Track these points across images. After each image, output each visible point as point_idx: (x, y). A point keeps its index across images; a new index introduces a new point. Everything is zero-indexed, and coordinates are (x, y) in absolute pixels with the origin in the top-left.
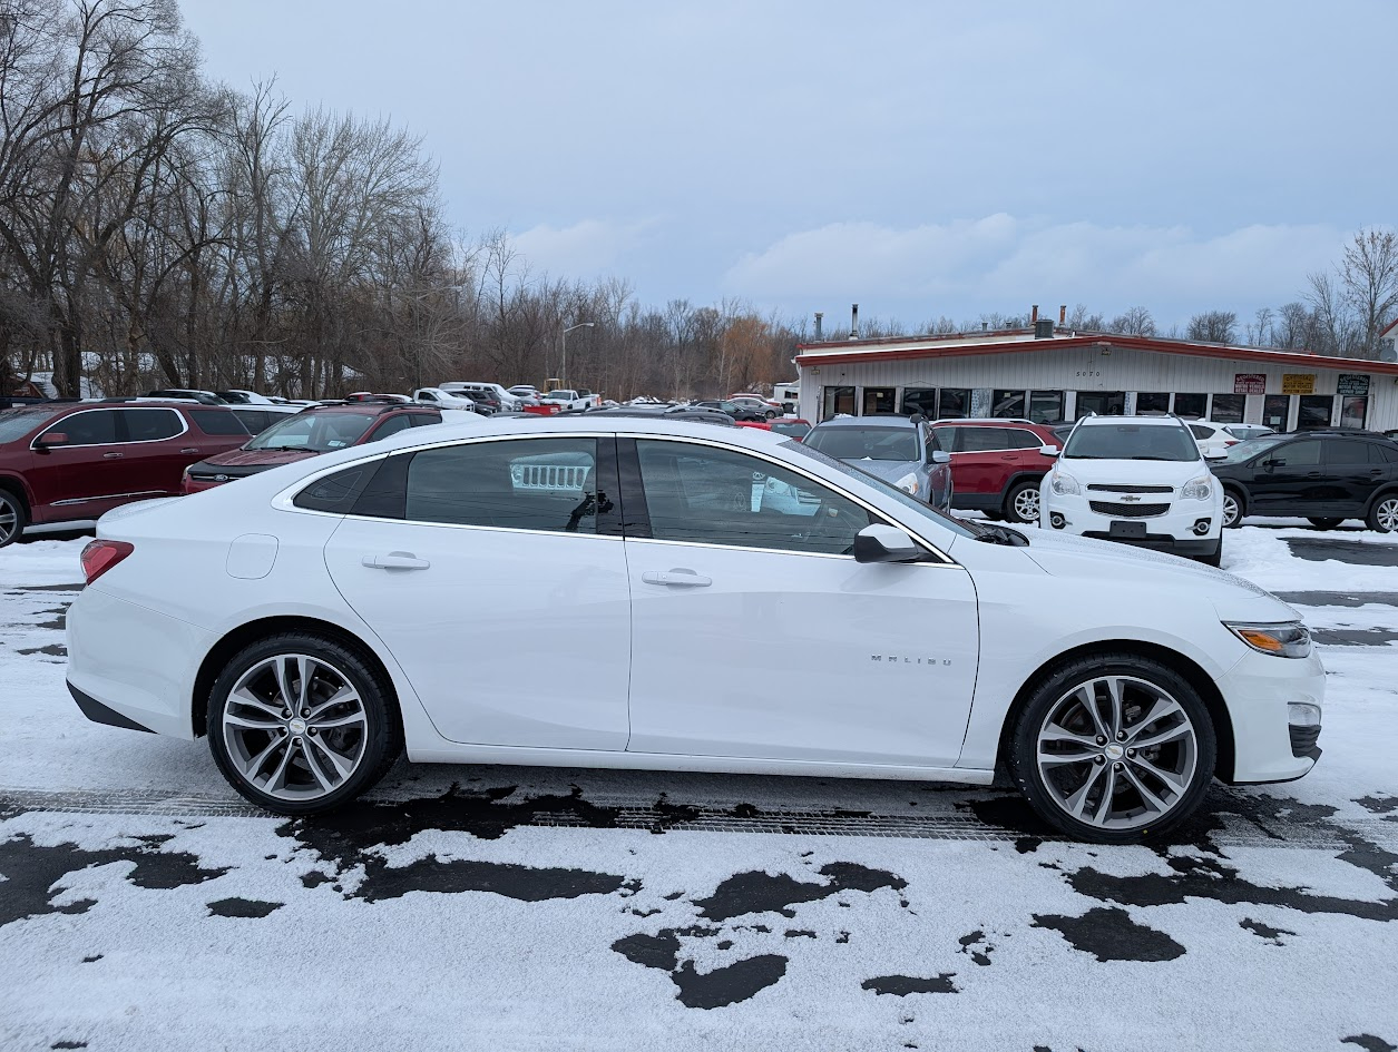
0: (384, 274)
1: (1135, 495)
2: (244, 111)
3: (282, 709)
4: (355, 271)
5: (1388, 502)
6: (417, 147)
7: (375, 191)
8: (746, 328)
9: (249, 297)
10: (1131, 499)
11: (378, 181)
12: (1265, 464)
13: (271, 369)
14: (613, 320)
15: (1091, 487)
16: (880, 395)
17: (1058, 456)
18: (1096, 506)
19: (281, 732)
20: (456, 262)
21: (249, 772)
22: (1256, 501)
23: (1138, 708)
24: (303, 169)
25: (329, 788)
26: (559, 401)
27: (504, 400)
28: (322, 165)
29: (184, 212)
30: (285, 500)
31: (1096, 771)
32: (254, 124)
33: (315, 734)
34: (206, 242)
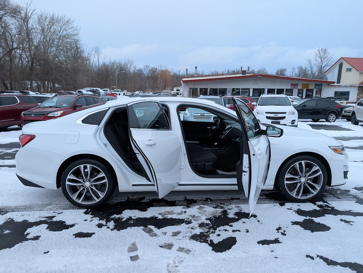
0: (66, 58)
1: (277, 115)
2: (23, 11)
3: (83, 180)
4: (57, 57)
5: (331, 115)
6: (74, 22)
7: (62, 34)
8: (165, 73)
9: (27, 65)
10: (276, 115)
11: (63, 32)
12: (302, 106)
13: (35, 85)
14: (129, 70)
15: (266, 113)
16: (204, 90)
17: (256, 105)
18: (268, 118)
19: (83, 186)
20: (85, 55)
21: (74, 197)
22: (301, 115)
23: (308, 168)
24: (41, 28)
25: (97, 200)
26: (116, 93)
27: (101, 92)
28: (47, 27)
29: (6, 40)
30: (80, 121)
31: (299, 185)
32: (26, 15)
33: (93, 186)
34: (13, 49)
